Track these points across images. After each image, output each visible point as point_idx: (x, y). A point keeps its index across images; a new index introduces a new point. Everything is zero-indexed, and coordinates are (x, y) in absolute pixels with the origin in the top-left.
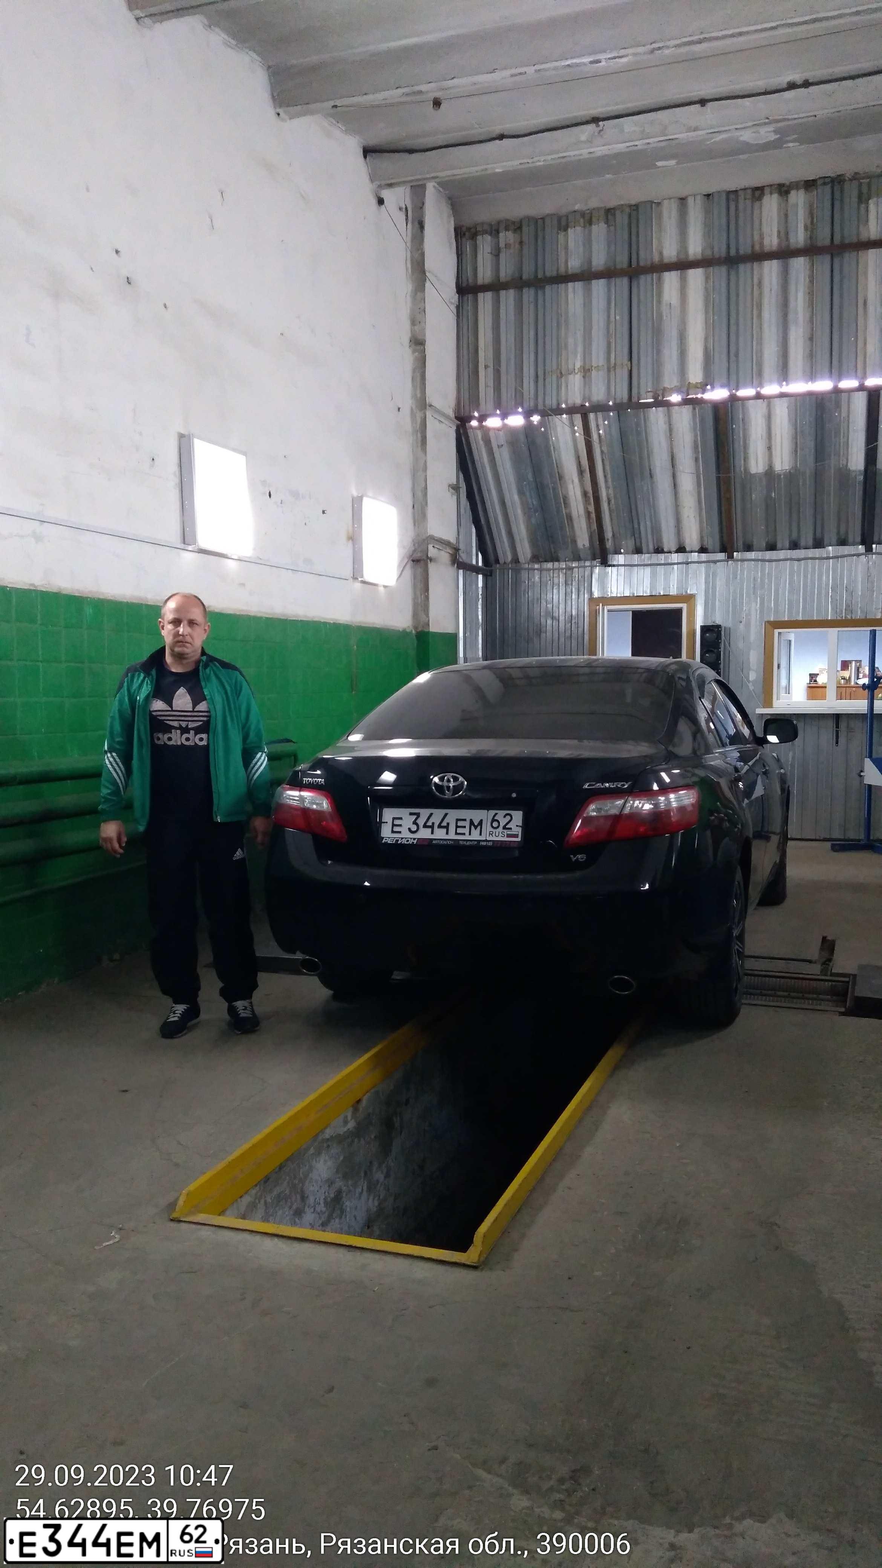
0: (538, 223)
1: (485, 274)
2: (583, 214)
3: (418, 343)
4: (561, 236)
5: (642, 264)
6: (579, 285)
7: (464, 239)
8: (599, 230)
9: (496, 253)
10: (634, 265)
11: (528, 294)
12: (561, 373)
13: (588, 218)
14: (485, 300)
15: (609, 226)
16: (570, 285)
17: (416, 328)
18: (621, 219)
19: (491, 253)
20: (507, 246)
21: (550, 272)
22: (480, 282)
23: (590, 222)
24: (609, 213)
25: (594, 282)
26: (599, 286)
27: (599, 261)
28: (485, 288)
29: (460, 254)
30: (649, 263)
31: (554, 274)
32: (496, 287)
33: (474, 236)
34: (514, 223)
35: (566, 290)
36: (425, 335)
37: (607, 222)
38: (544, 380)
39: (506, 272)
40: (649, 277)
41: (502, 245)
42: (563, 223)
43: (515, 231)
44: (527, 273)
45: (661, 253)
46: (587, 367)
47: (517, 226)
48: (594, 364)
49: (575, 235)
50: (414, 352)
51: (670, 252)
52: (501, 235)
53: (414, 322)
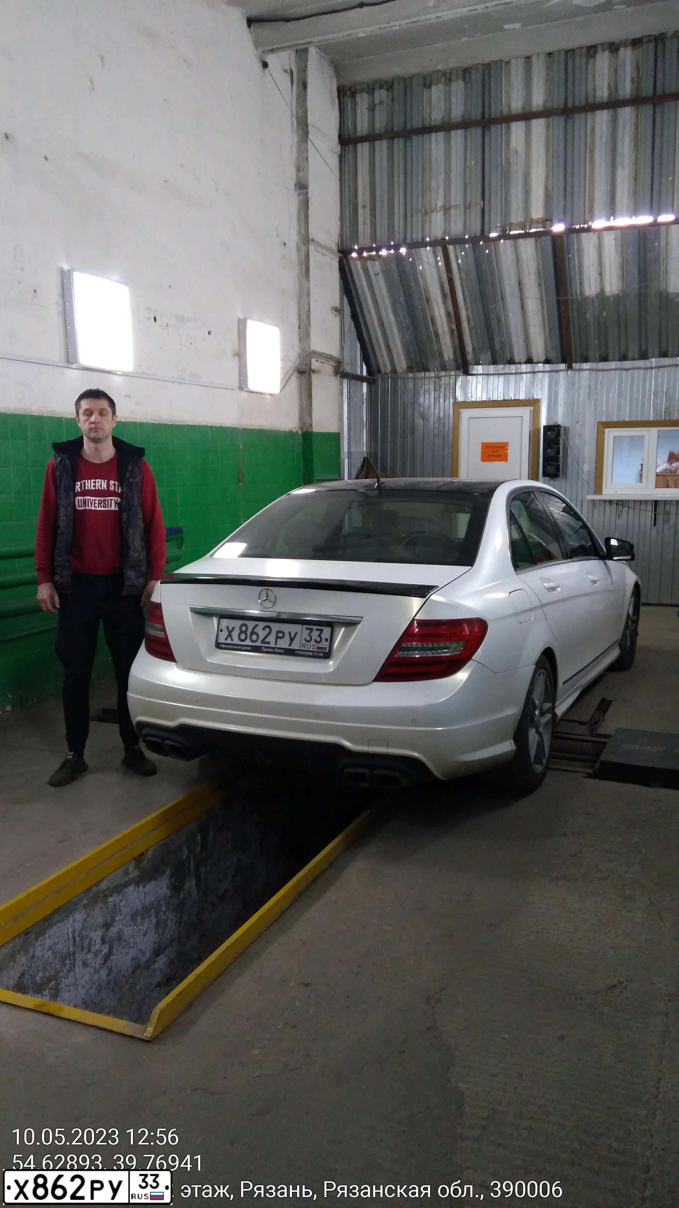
0: (406, 82)
1: (362, 126)
2: (444, 74)
3: (302, 187)
4: (426, 92)
5: (493, 116)
6: (441, 135)
7: (346, 98)
8: (458, 86)
9: (372, 109)
10: (487, 116)
11: (399, 144)
12: (426, 211)
13: (448, 77)
14: (363, 149)
15: (466, 83)
16: (433, 135)
17: (301, 174)
18: (476, 77)
19: (368, 109)
20: (381, 102)
21: (416, 123)
22: (359, 134)
23: (449, 81)
24: (466, 72)
25: (453, 133)
26: (457, 135)
27: (457, 113)
28: (363, 139)
29: (342, 110)
30: (499, 114)
31: (420, 126)
32: (372, 138)
33: (353, 94)
34: (387, 82)
35: (430, 139)
36: (308, 181)
37: (464, 79)
38: (412, 217)
39: (380, 124)
40: (499, 126)
41: (377, 101)
42: (427, 81)
43: (388, 90)
44: (398, 124)
45: (509, 106)
46: (447, 207)
47: (388, 85)
48: (453, 203)
49: (437, 92)
50: (299, 195)
51: (516, 104)
52: (377, 93)
53: (298, 170)
